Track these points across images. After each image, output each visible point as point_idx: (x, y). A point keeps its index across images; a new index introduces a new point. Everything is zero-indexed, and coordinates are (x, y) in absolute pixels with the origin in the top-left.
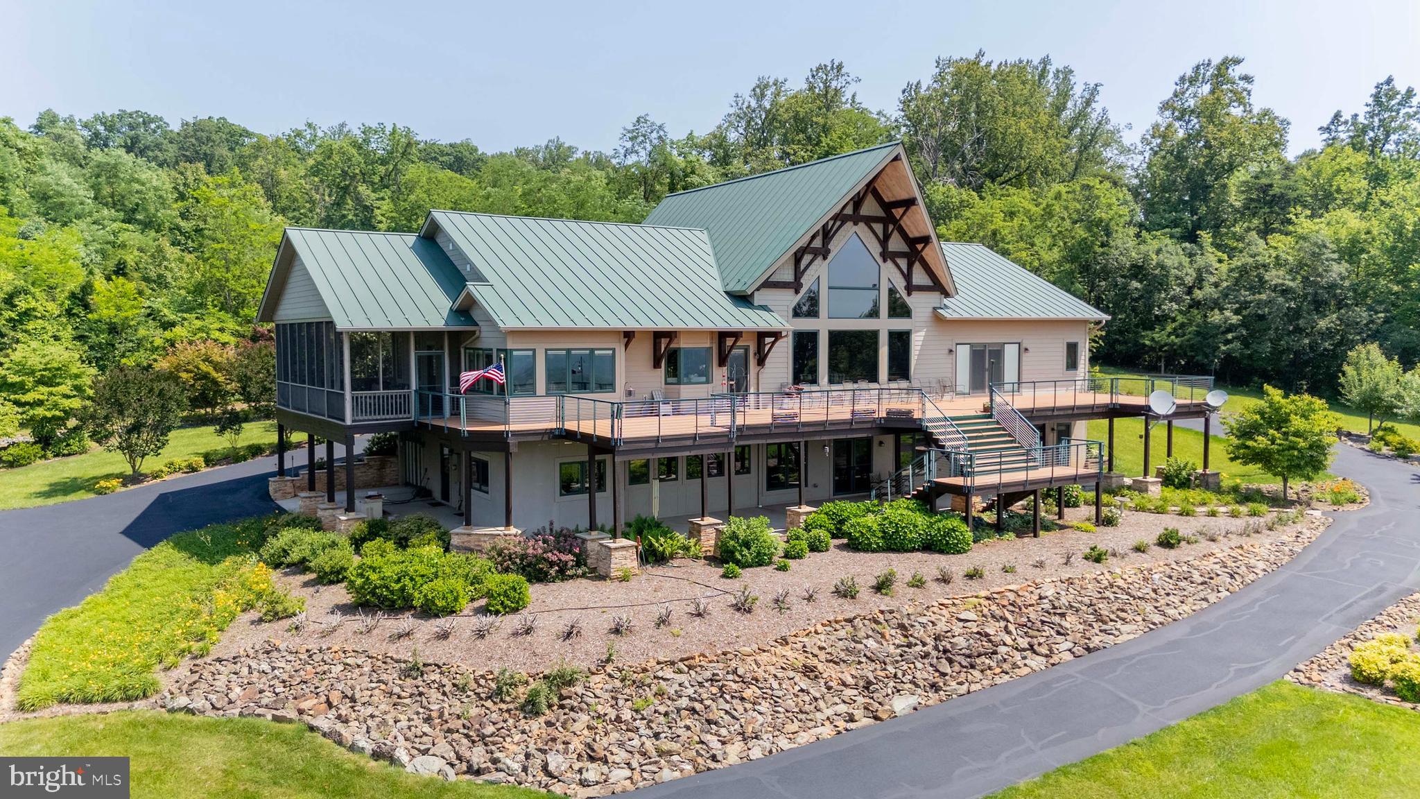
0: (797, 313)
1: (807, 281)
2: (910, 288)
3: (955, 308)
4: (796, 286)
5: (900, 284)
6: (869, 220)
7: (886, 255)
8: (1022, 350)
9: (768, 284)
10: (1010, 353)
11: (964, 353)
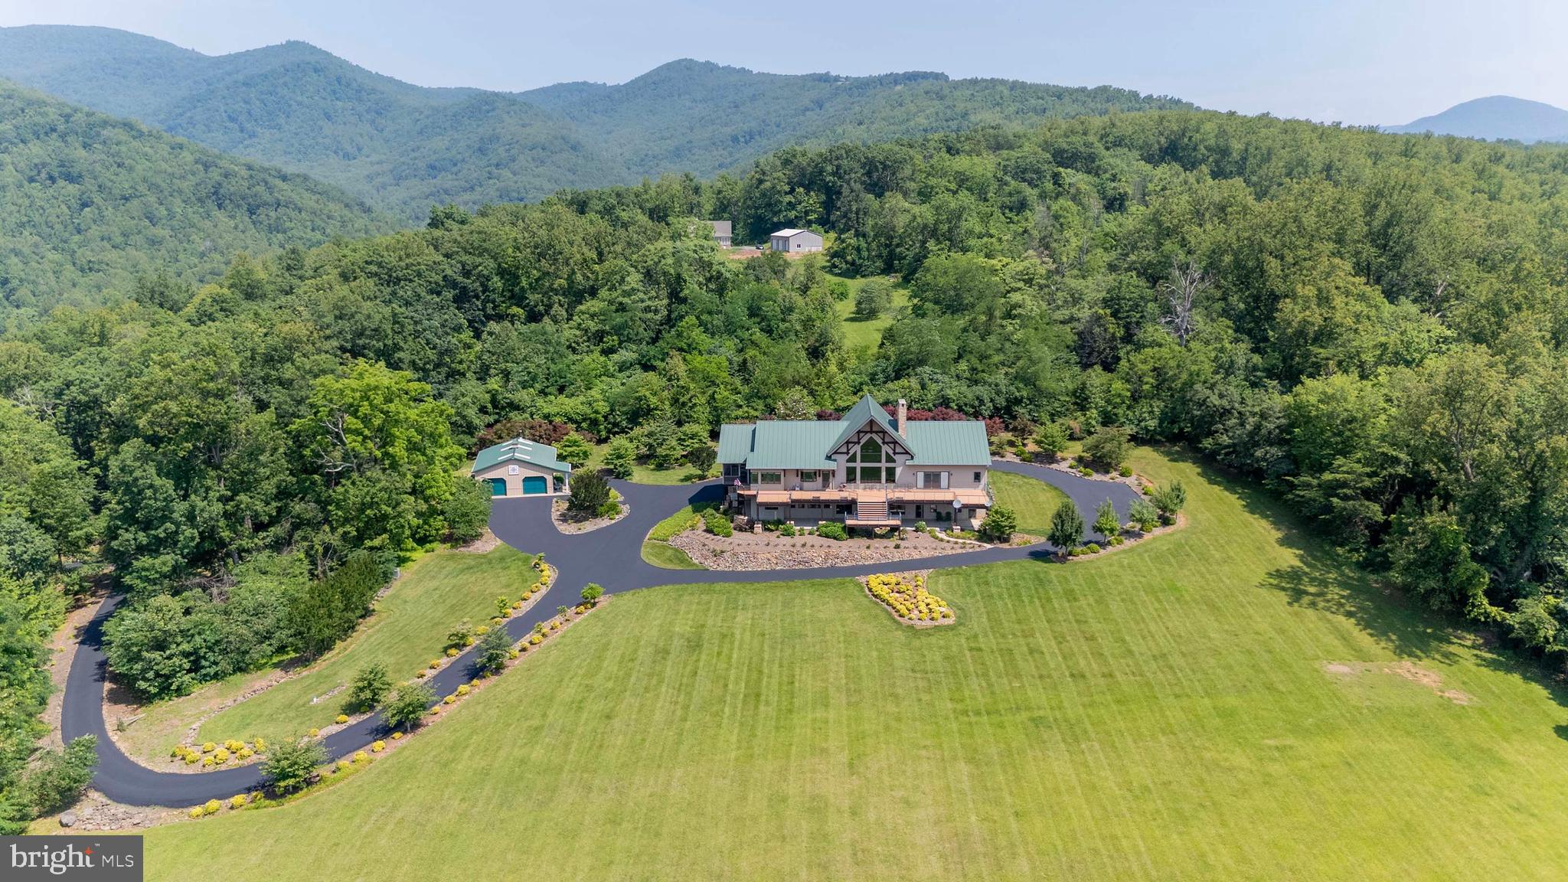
0: (848, 461)
1: (852, 452)
2: (895, 453)
3: (916, 462)
4: (848, 453)
5: (891, 452)
6: (876, 432)
7: (884, 443)
8: (950, 475)
9: (836, 453)
10: (944, 476)
11: (921, 476)
